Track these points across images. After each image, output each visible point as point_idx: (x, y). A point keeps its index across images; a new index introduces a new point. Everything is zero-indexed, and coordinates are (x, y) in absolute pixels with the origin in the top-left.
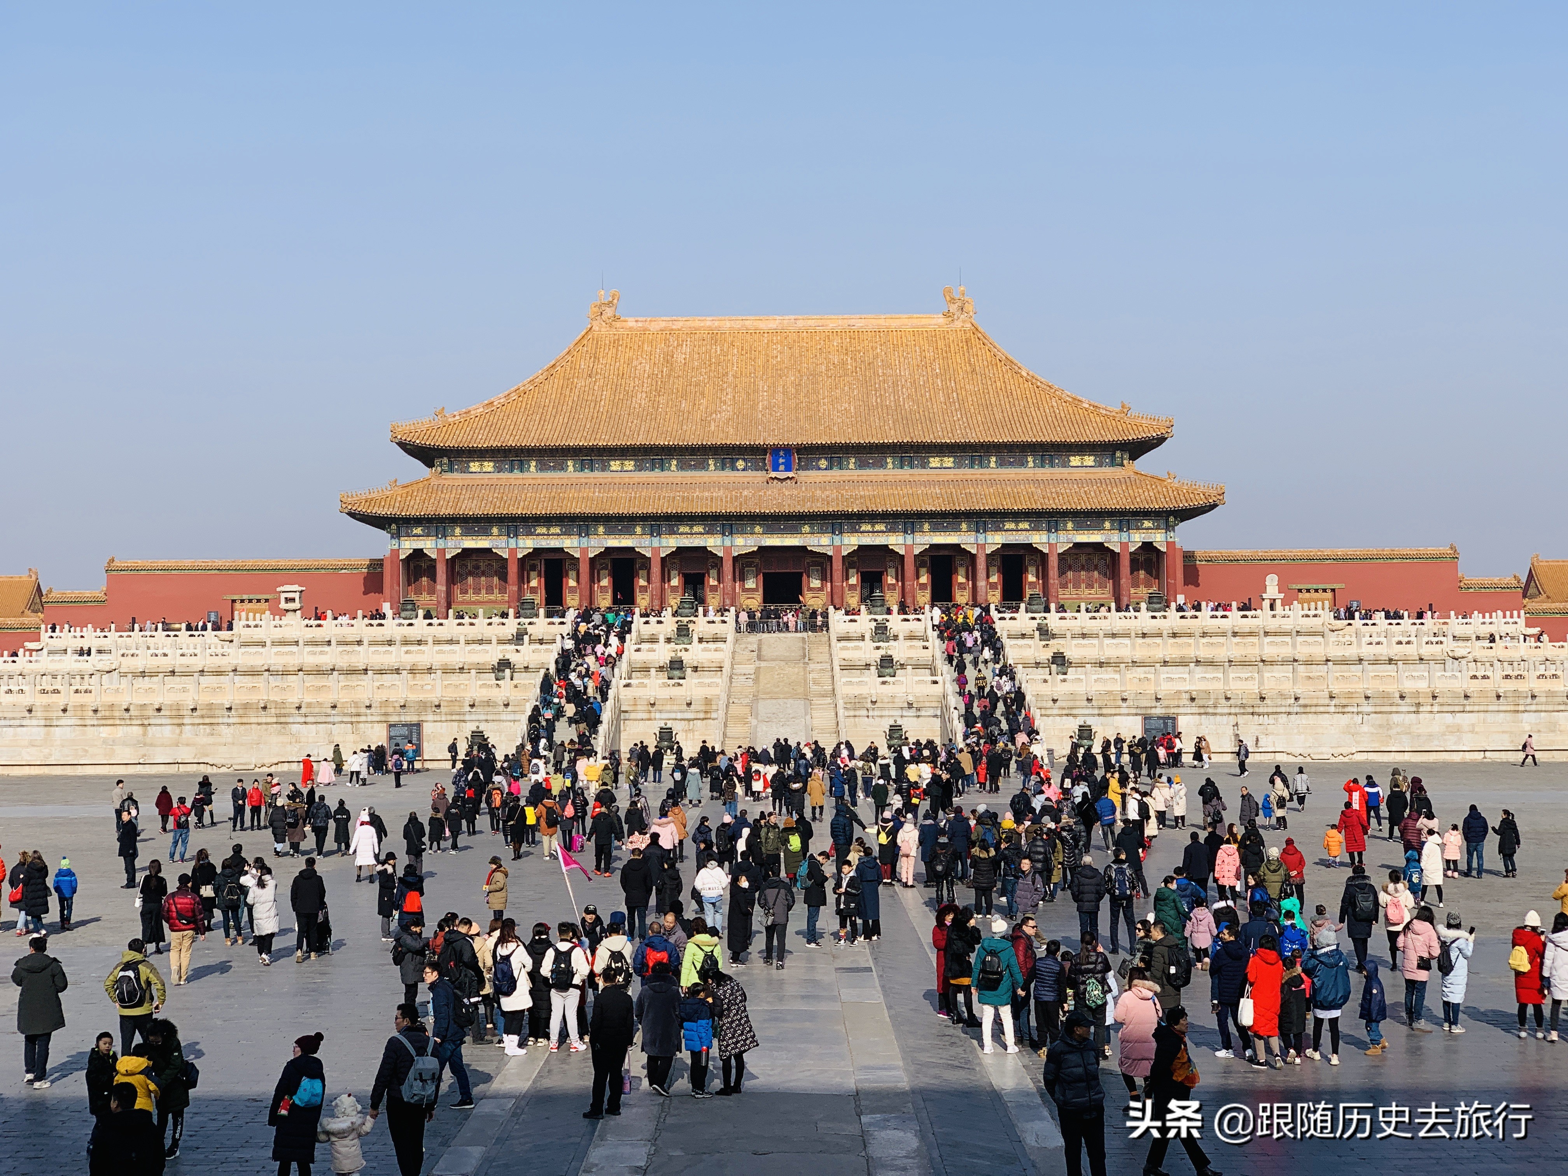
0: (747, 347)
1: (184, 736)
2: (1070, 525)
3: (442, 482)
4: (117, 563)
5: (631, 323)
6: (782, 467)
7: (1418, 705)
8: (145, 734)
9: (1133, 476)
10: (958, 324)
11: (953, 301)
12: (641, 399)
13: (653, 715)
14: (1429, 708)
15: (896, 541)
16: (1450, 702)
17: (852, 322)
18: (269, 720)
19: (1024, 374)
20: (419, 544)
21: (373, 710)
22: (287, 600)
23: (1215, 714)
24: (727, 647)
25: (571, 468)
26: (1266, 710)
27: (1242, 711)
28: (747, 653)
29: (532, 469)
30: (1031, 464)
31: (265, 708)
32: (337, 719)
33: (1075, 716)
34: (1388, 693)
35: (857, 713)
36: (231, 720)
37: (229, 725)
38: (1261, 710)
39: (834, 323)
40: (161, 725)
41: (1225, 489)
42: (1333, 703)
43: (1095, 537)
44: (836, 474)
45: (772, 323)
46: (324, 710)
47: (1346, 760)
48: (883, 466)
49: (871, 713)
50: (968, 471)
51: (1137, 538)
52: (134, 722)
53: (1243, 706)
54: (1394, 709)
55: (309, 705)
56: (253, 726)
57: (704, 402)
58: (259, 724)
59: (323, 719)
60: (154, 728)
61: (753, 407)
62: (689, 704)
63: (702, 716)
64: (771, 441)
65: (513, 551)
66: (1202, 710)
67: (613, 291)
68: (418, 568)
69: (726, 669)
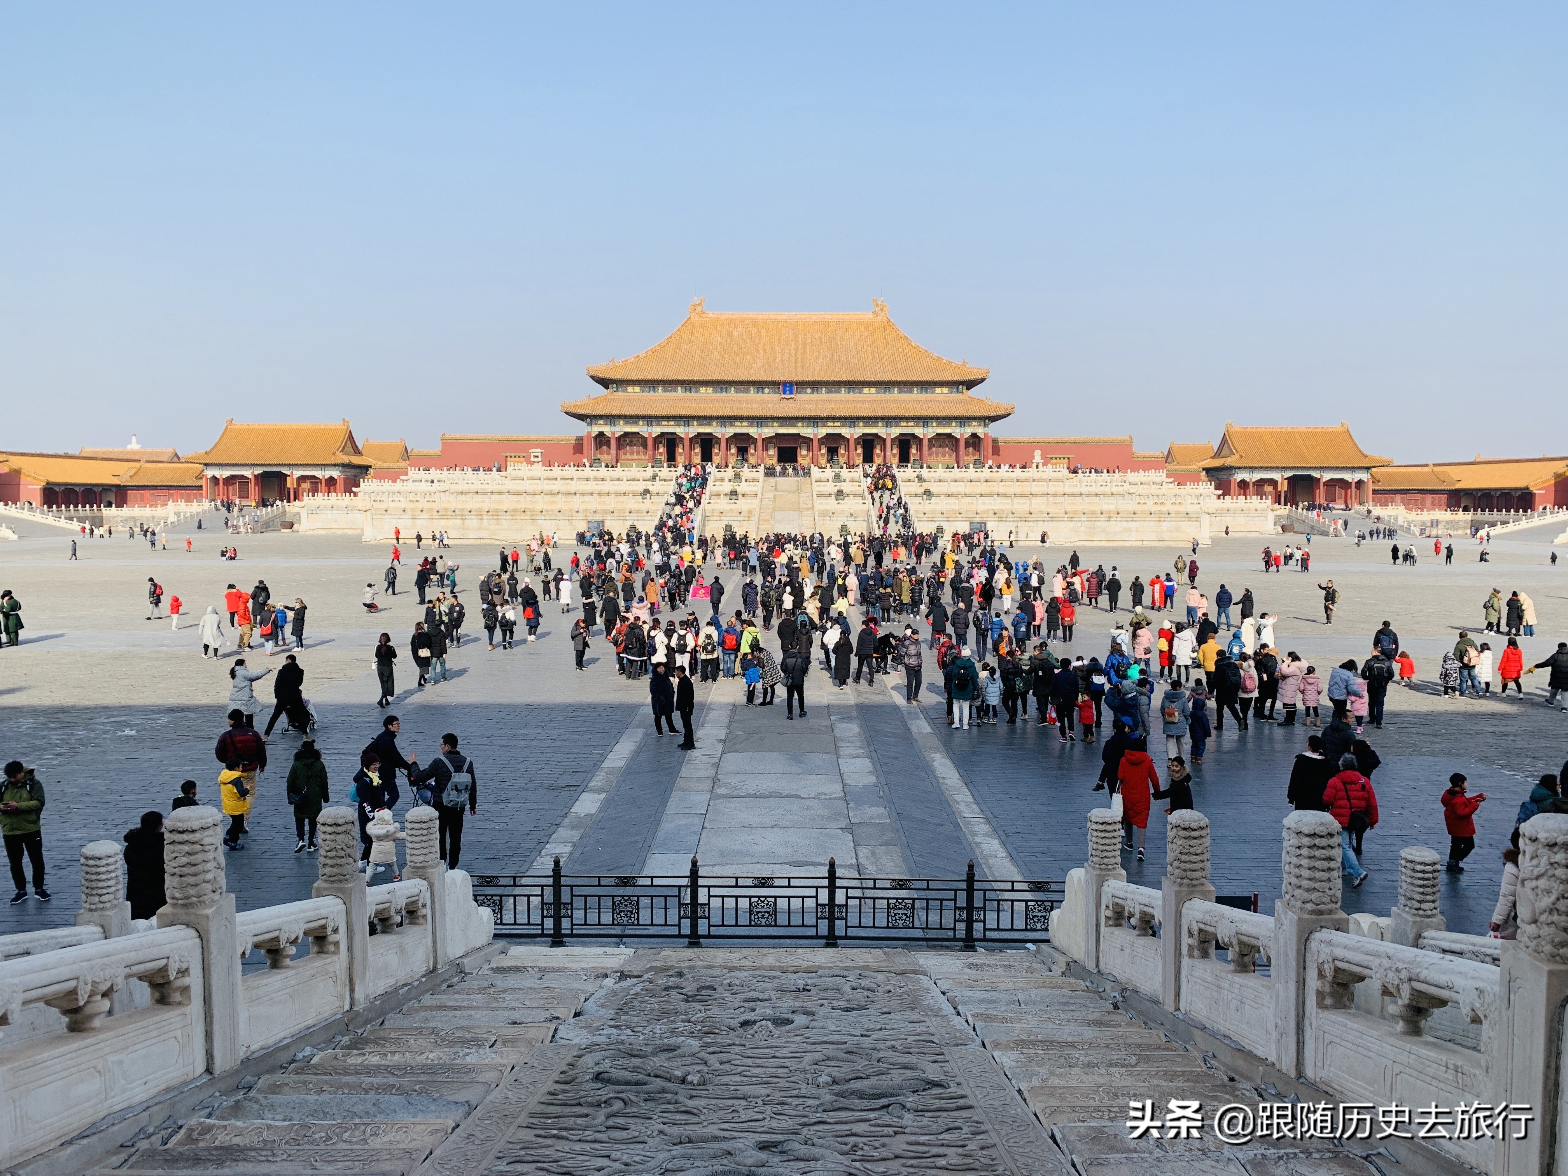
0: (770, 328)
1: (485, 525)
2: (934, 424)
3: (613, 397)
4: (447, 436)
5: (711, 315)
6: (788, 392)
7: (1110, 517)
8: (465, 524)
9: (968, 399)
10: (880, 318)
11: (877, 305)
12: (716, 355)
13: (722, 518)
14: (1115, 519)
15: (845, 431)
16: (1126, 516)
17: (825, 316)
19: (913, 344)
20: (602, 429)
21: (579, 514)
22: (535, 457)
23: (1006, 521)
24: (759, 484)
25: (680, 392)
26: (1032, 519)
27: (1020, 520)
28: (770, 487)
29: (660, 391)
30: (915, 392)
31: (524, 511)
32: (562, 518)
34: (1095, 511)
35: (825, 518)
36: (507, 518)
38: (1030, 519)
39: (816, 316)
41: (1015, 406)
42: (1067, 516)
43: (947, 430)
44: (815, 395)
45: (784, 316)
46: (554, 513)
48: (839, 392)
49: (832, 519)
50: (883, 395)
51: (968, 431)
52: (458, 517)
53: (1021, 517)
54: (1097, 519)
55: (547, 511)
56: (520, 521)
57: (748, 357)
59: (554, 518)
61: (774, 361)
62: (740, 513)
63: (746, 519)
64: (782, 379)
65: (650, 434)
66: (1000, 519)
67: (701, 298)
68: (601, 441)
69: (759, 496)
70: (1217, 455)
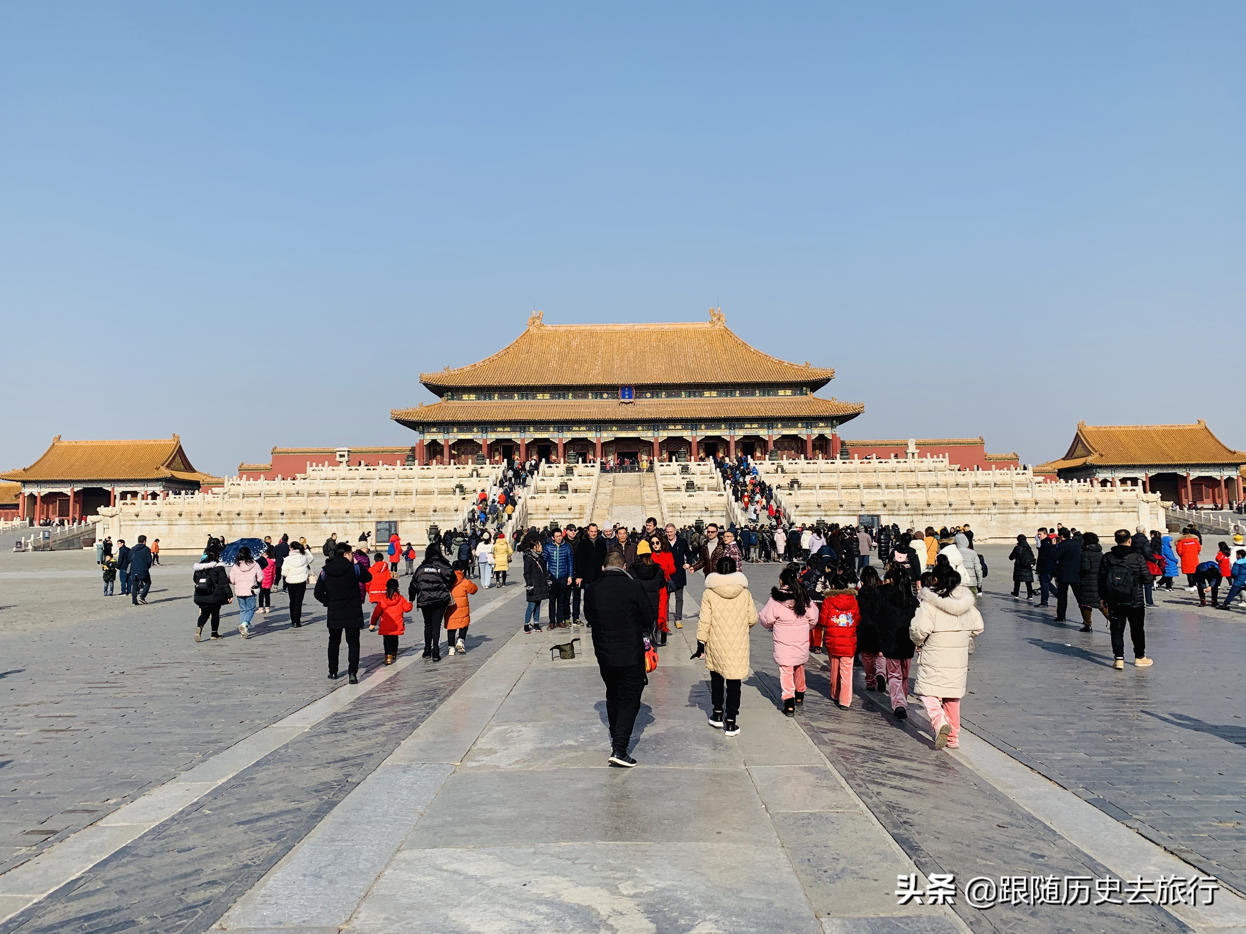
0: (608, 339)
1: (254, 531)
2: (780, 426)
3: (448, 405)
4: (278, 450)
5: (549, 328)
6: (627, 397)
7: (1026, 508)
8: (230, 530)
9: (812, 400)
10: (717, 327)
11: (714, 315)
12: (554, 364)
13: (547, 516)
14: (1033, 511)
15: (687, 434)
16: (1046, 506)
17: (662, 326)
18: (307, 521)
19: (752, 350)
20: (434, 437)
21: (372, 514)
22: (341, 456)
23: (898, 515)
24: (595, 478)
25: (516, 398)
26: (931, 512)
27: (916, 513)
28: (607, 482)
29: (496, 398)
30: (758, 395)
31: (304, 513)
32: (350, 520)
33: (810, 516)
34: (1008, 501)
35: (674, 514)
36: (284, 521)
37: (282, 524)
38: (928, 512)
39: (652, 327)
40: (241, 524)
41: (864, 405)
42: (973, 507)
43: (793, 432)
44: (655, 400)
45: (622, 327)
46: (341, 514)
47: (982, 543)
48: (680, 396)
49: (682, 514)
50: (724, 398)
51: (816, 432)
52: (224, 522)
53: (917, 510)
54: (1011, 511)
55: (332, 511)
56: (297, 525)
57: (586, 365)
58: (301, 523)
59: (341, 520)
60: (236, 526)
61: (612, 367)
62: (570, 509)
63: (578, 516)
64: (621, 382)
65: (485, 441)
66: (891, 513)
67: (539, 312)
68: (435, 450)
69: (594, 489)
70: (1069, 456)
